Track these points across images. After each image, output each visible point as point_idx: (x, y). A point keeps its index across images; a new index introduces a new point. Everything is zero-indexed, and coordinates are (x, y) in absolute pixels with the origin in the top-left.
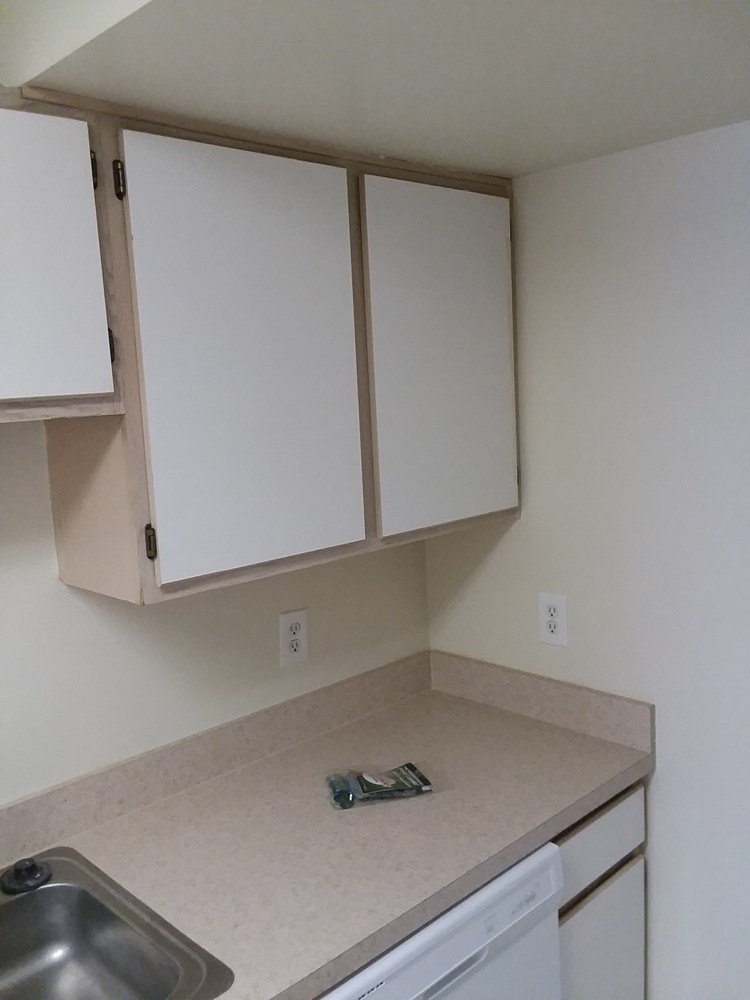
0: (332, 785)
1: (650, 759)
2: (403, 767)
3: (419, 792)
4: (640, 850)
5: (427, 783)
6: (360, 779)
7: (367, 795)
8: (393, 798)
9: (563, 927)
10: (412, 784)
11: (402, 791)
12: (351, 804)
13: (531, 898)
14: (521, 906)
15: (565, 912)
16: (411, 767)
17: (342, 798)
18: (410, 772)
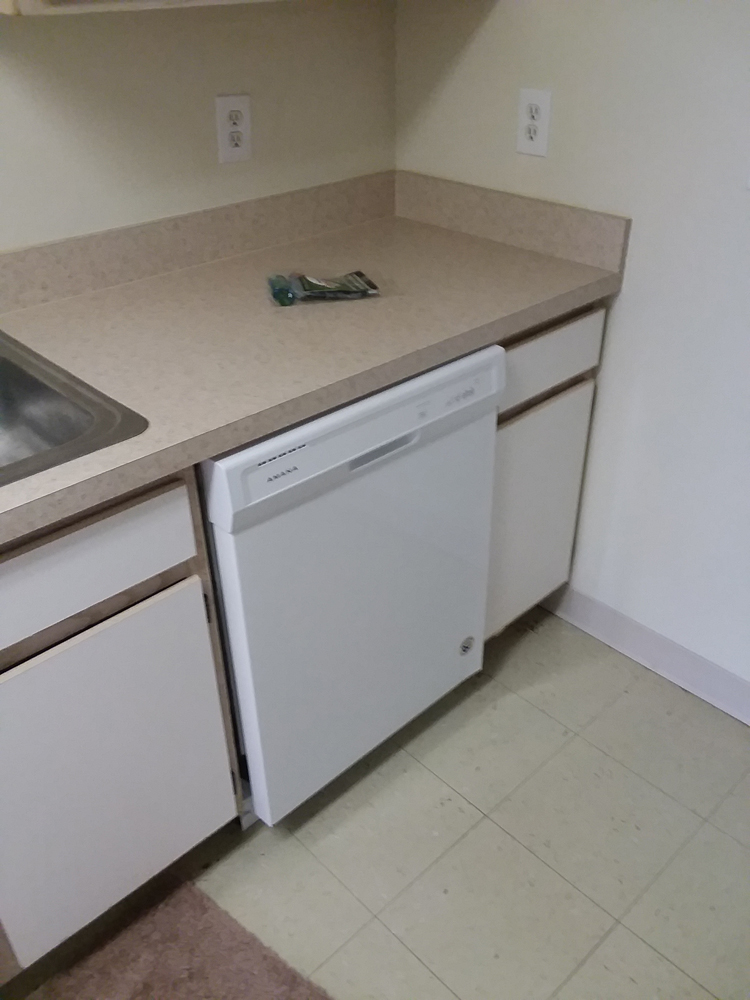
0: (272, 283)
1: (618, 278)
2: (350, 274)
3: (364, 294)
4: (592, 374)
5: (375, 287)
6: (302, 279)
7: (308, 293)
8: (336, 299)
9: (501, 431)
10: (357, 287)
11: (348, 292)
12: (291, 302)
13: (470, 393)
14: (457, 399)
15: (504, 419)
16: (360, 274)
17: (282, 295)
18: (358, 278)
